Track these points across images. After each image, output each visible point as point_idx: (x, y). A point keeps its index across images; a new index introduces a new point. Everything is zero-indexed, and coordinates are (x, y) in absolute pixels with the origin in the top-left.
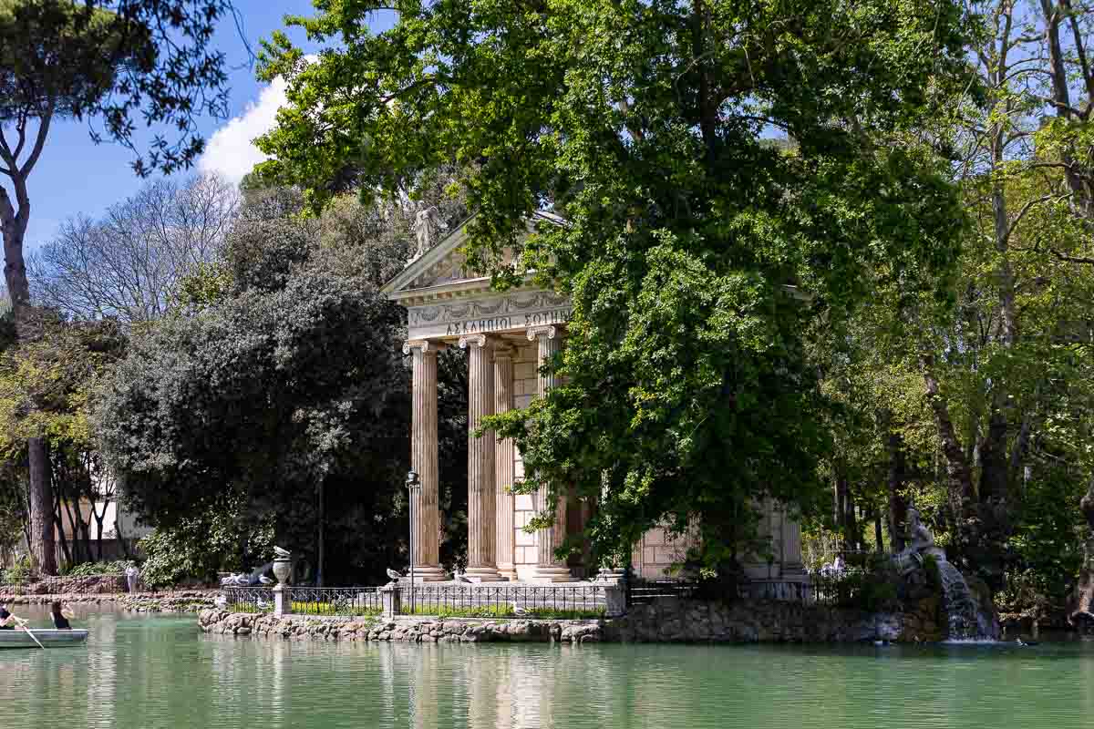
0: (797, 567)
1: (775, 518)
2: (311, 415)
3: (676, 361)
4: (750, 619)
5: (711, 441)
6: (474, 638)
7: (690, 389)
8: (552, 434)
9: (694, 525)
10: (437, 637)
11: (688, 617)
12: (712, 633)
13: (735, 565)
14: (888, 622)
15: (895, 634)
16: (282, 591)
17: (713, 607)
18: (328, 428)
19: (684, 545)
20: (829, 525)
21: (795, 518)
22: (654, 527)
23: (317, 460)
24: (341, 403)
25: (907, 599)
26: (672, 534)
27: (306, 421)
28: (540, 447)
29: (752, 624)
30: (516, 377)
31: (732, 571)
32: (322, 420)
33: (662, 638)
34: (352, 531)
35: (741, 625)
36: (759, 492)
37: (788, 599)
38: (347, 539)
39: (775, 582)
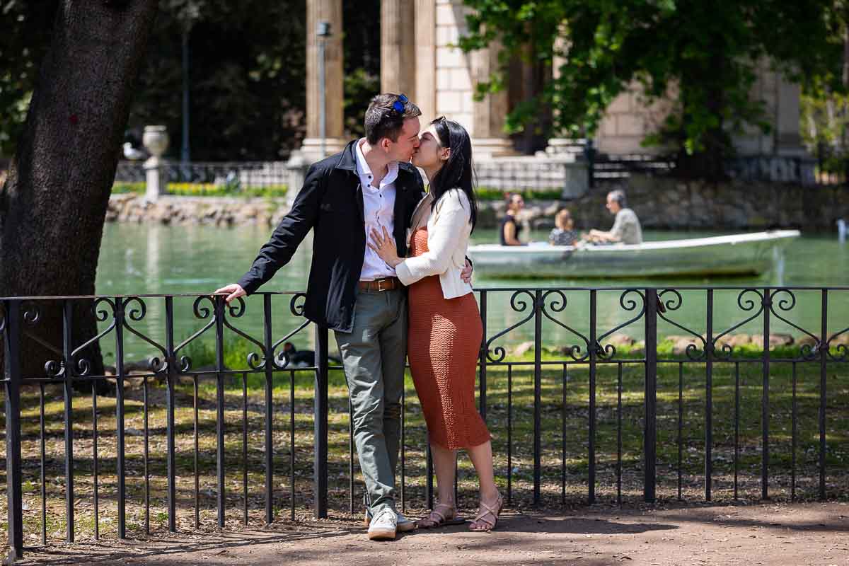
0: (795, 139)
1: (769, 77)
4: (739, 201)
9: (674, 90)
11: (663, 199)
12: (692, 217)
13: (724, 138)
16: (158, 168)
17: (694, 186)
19: (663, 110)
21: (794, 79)
22: (623, 90)
26: (648, 98)
29: (741, 207)
31: (718, 143)
34: (227, 91)
35: (727, 208)
36: (753, 48)
37: (785, 178)
38: (219, 103)
39: (768, 159)
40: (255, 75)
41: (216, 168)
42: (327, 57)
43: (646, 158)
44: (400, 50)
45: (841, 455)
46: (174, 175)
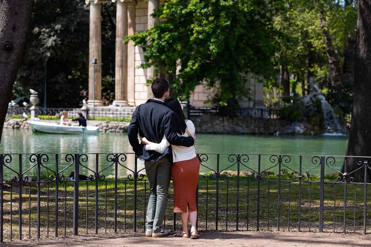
0: (261, 103)
1: (252, 81)
2: (42, 31)
3: (211, 15)
4: (241, 124)
5: (225, 48)
6: (122, 131)
7: (217, 27)
8: (158, 43)
9: (217, 84)
10: (106, 130)
11: (214, 123)
12: (224, 129)
13: (236, 102)
14: (299, 126)
15: (302, 131)
16: (35, 110)
17: (225, 118)
18: (50, 36)
19: (214, 92)
20: (275, 85)
21: (260, 81)
22: (200, 84)
23: (44, 51)
24: (56, 25)
25: (308, 117)
26: (208, 87)
27: (40, 33)
28: (152, 49)
29: (241, 126)
30: (137, 15)
31: (233, 103)
32: (47, 33)
33: (203, 131)
34: (60, 83)
35: (236, 126)
36: (246, 70)
37: (257, 116)
38: (57, 87)
39: (252, 109)
40: (70, 77)
41: (55, 110)
42: (96, 71)
43: (208, 108)
44: (122, 69)
45: (266, 215)
46: (41, 112)
